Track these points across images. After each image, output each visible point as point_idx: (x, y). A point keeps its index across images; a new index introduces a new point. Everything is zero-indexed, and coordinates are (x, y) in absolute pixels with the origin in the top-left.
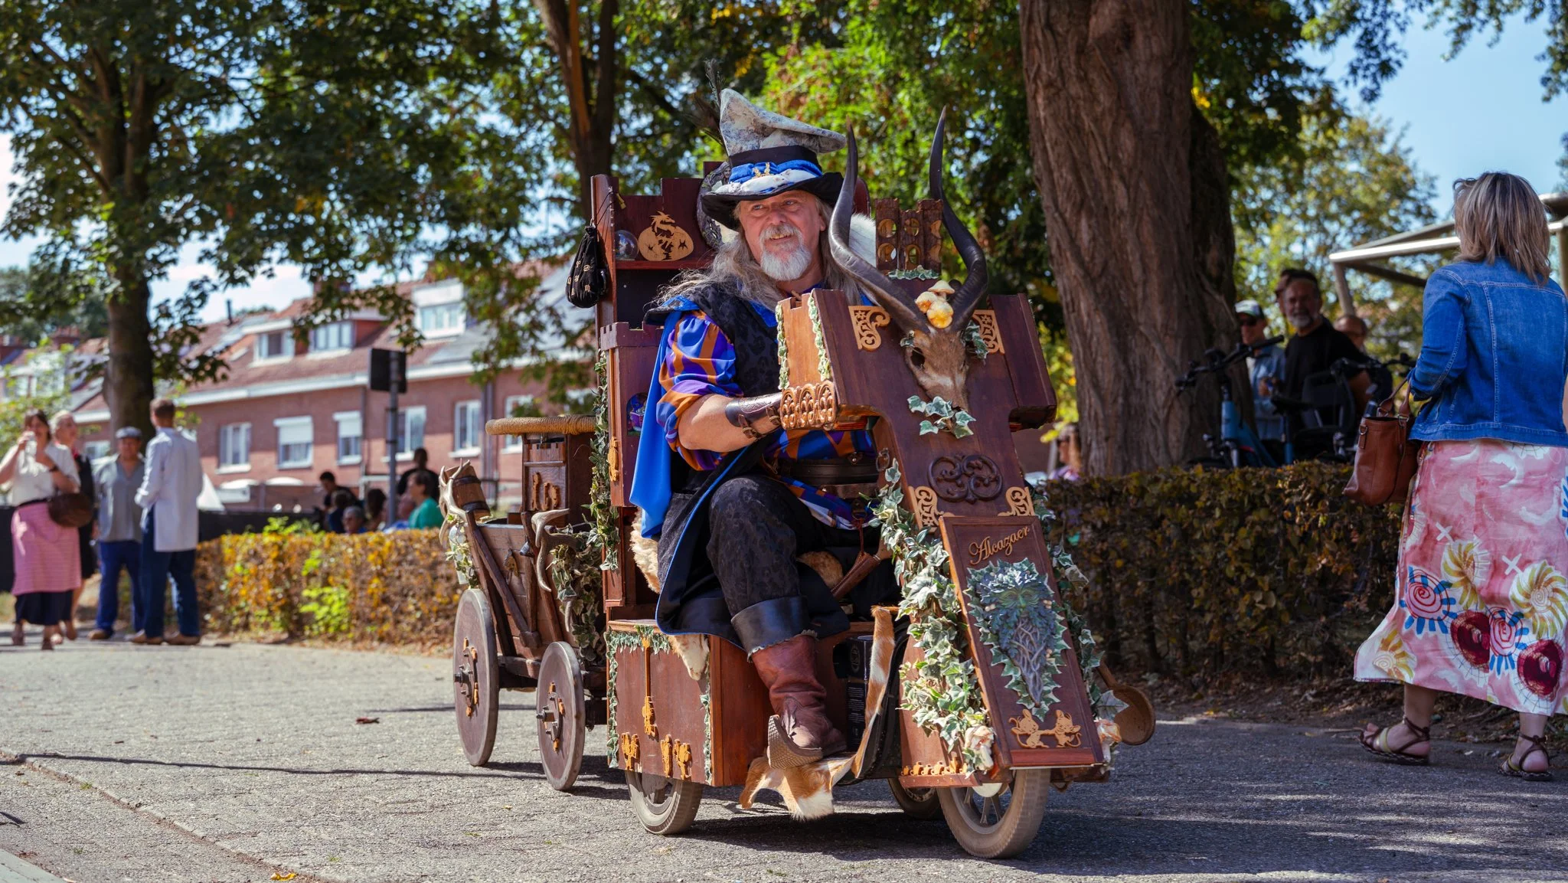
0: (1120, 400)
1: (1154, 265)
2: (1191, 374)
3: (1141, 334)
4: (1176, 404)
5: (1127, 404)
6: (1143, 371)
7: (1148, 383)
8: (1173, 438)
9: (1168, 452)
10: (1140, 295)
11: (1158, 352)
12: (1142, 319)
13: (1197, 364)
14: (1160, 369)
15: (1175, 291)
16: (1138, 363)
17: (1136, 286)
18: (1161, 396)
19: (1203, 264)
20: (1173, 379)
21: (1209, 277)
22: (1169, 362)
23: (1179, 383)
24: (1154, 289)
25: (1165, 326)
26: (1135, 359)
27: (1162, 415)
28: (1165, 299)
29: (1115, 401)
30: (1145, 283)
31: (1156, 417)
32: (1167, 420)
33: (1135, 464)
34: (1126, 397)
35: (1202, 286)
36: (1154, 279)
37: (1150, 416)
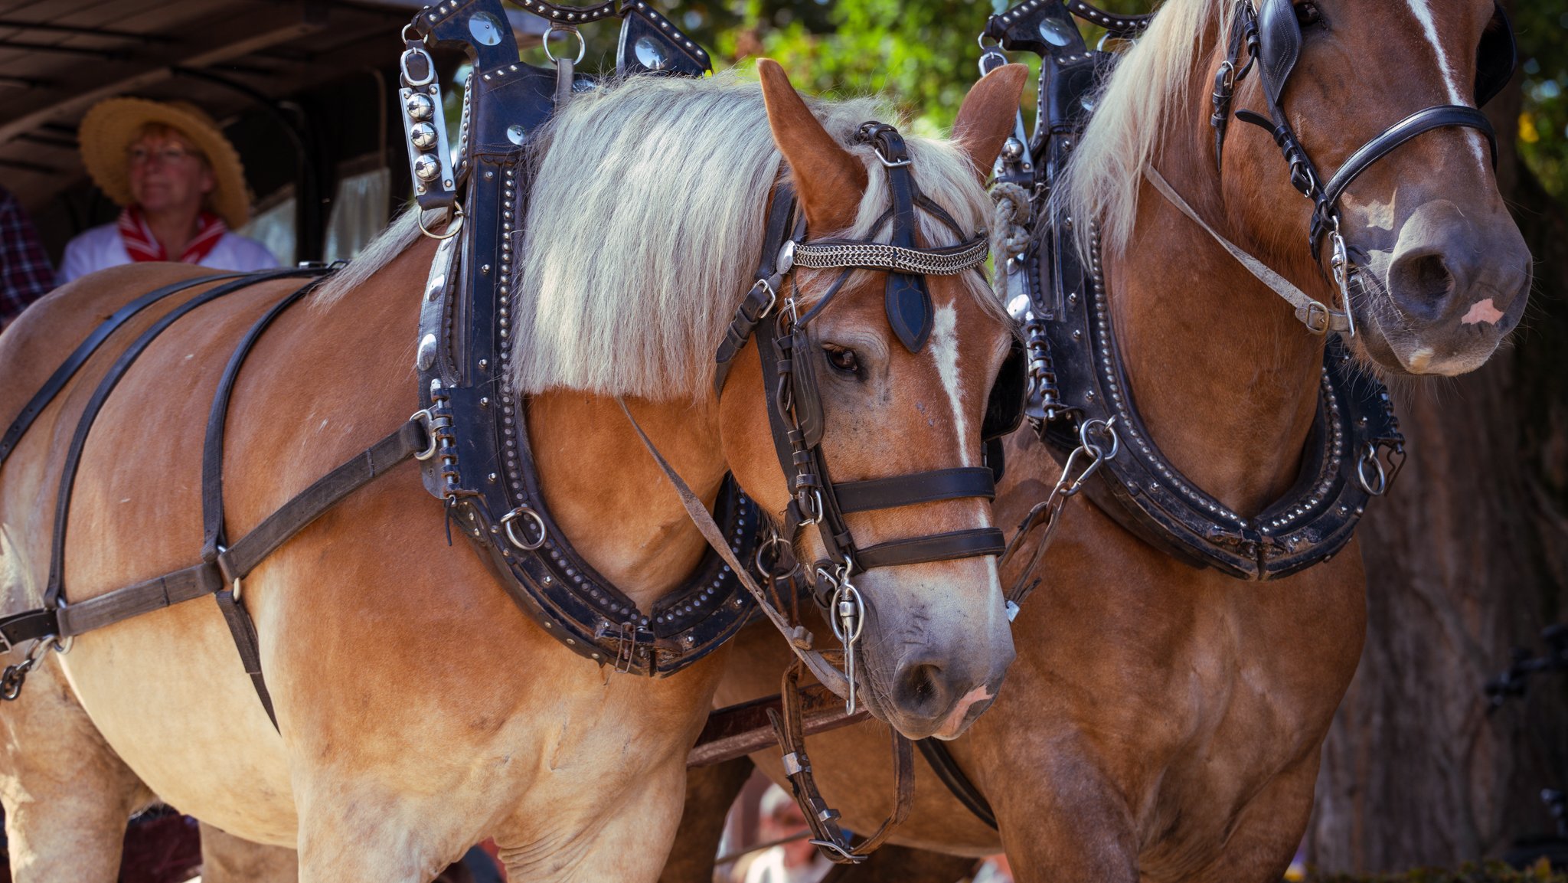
0: (1377, 719)
1: (1441, 463)
2: (1516, 674)
3: (1417, 595)
4: (1487, 729)
5: (1390, 729)
6: (1422, 664)
7: (1430, 687)
8: (1480, 794)
9: (1471, 821)
10: (1413, 520)
11: (1450, 629)
12: (1417, 565)
13: (1527, 654)
14: (1453, 661)
15: (1481, 515)
16: (1410, 648)
17: (1405, 503)
18: (1455, 714)
19: (1536, 463)
20: (1480, 681)
21: (1549, 487)
22: (1472, 649)
23: (1492, 690)
24: (1440, 510)
25: (1463, 581)
26: (1404, 640)
27: (1459, 748)
28: (1461, 530)
29: (1366, 720)
30: (1424, 497)
31: (1447, 751)
32: (1468, 762)
33: (1407, 841)
34: (1389, 711)
35: (1535, 504)
36: (1441, 493)
37: (1436, 749)
